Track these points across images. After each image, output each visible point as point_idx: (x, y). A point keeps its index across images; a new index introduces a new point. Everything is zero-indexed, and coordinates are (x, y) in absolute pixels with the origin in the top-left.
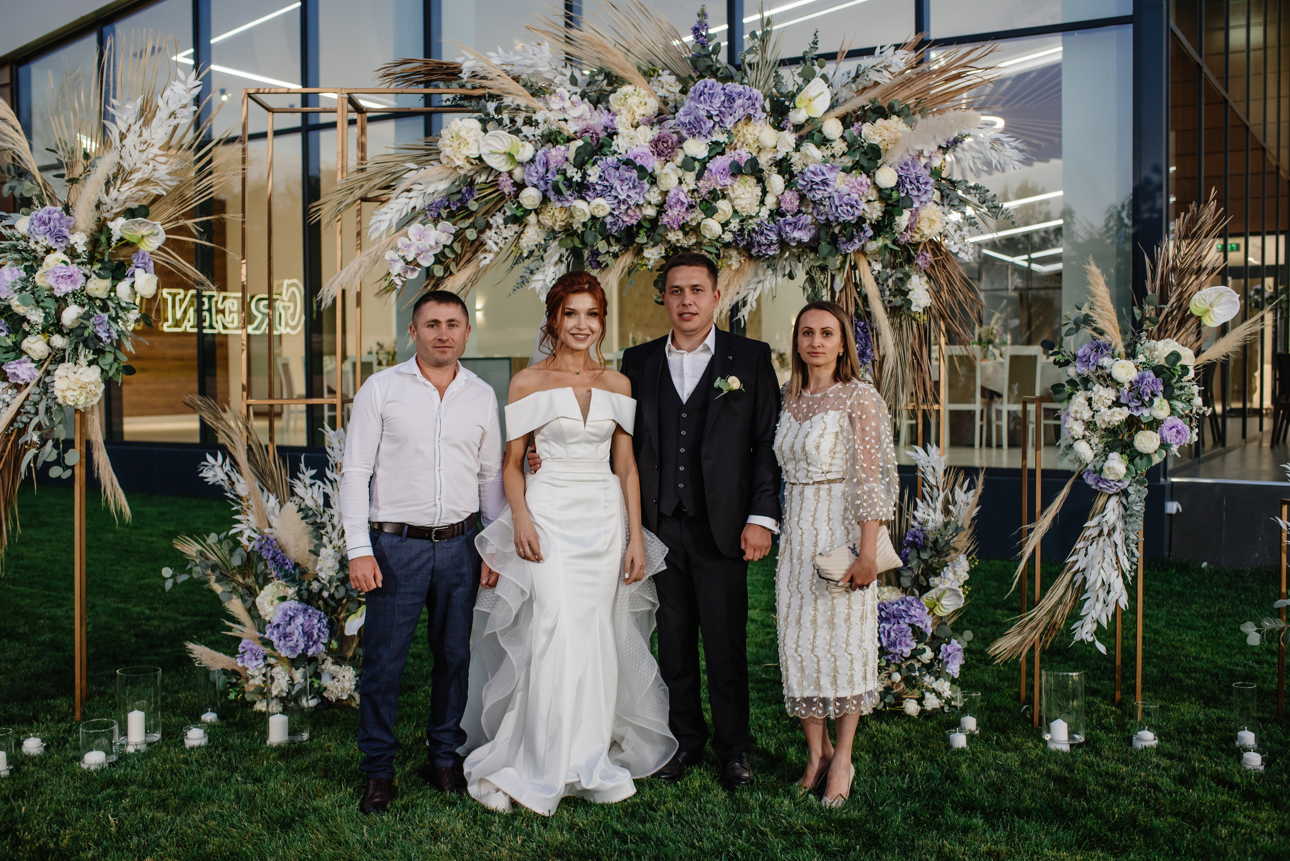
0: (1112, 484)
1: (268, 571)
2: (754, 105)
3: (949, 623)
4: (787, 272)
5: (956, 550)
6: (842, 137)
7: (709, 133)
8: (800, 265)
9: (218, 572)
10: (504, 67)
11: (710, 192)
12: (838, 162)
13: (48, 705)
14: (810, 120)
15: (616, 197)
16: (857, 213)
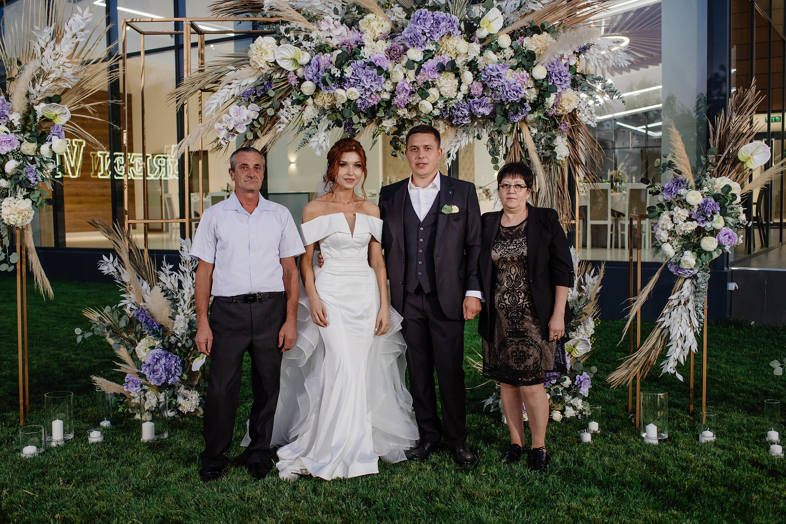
0: (687, 271)
1: (143, 330)
2: (453, 26)
3: (581, 362)
4: (476, 135)
5: (586, 314)
6: (511, 46)
7: (423, 44)
8: (485, 130)
9: (111, 331)
10: (291, 3)
11: (425, 83)
12: (508, 63)
13: (3, 416)
14: (489, 35)
15: (363, 87)
16: (520, 96)
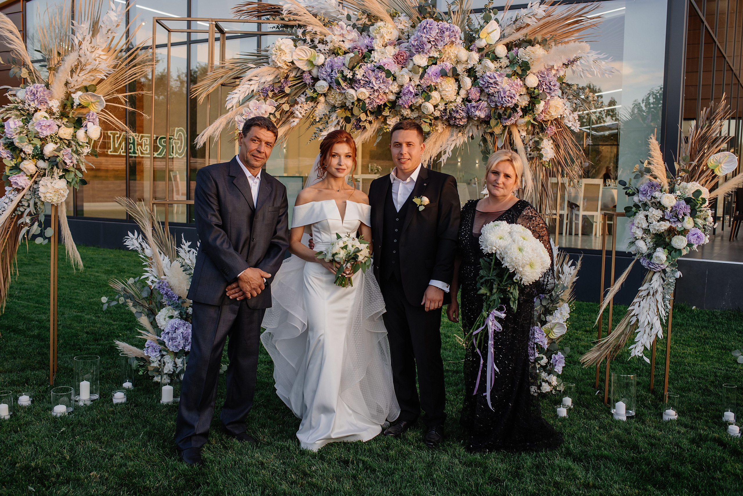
0: (657, 266)
1: (163, 300)
2: (455, 35)
3: (557, 342)
4: (470, 135)
5: (563, 300)
8: (478, 131)
10: (308, 8)
11: (428, 87)
12: (503, 71)
15: (372, 88)
16: (514, 102)
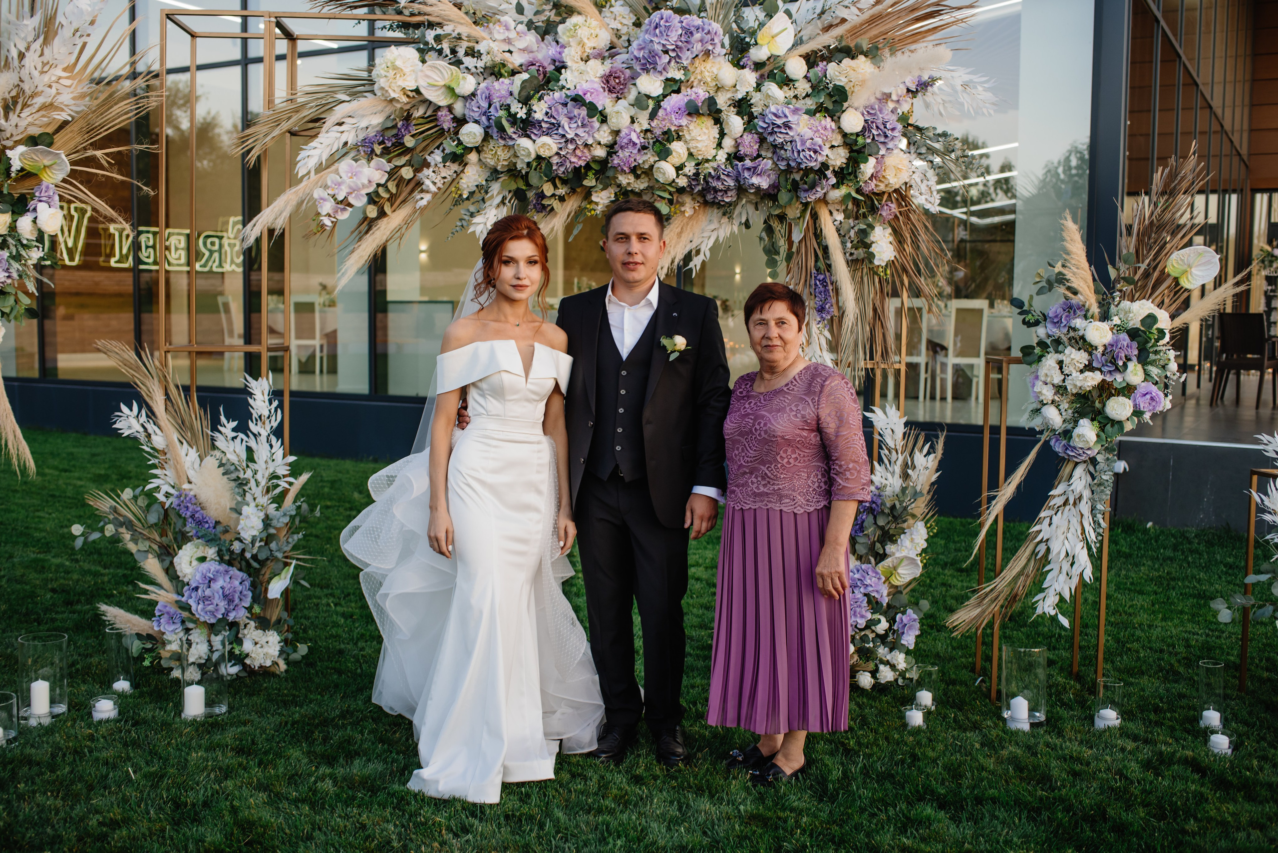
1: (187, 529)
2: (713, 40)
3: (905, 592)
4: (743, 221)
5: (914, 516)
7: (664, 69)
9: (133, 530)
11: (664, 133)
12: (800, 104)
14: (772, 58)
15: (563, 136)
16: (820, 159)
